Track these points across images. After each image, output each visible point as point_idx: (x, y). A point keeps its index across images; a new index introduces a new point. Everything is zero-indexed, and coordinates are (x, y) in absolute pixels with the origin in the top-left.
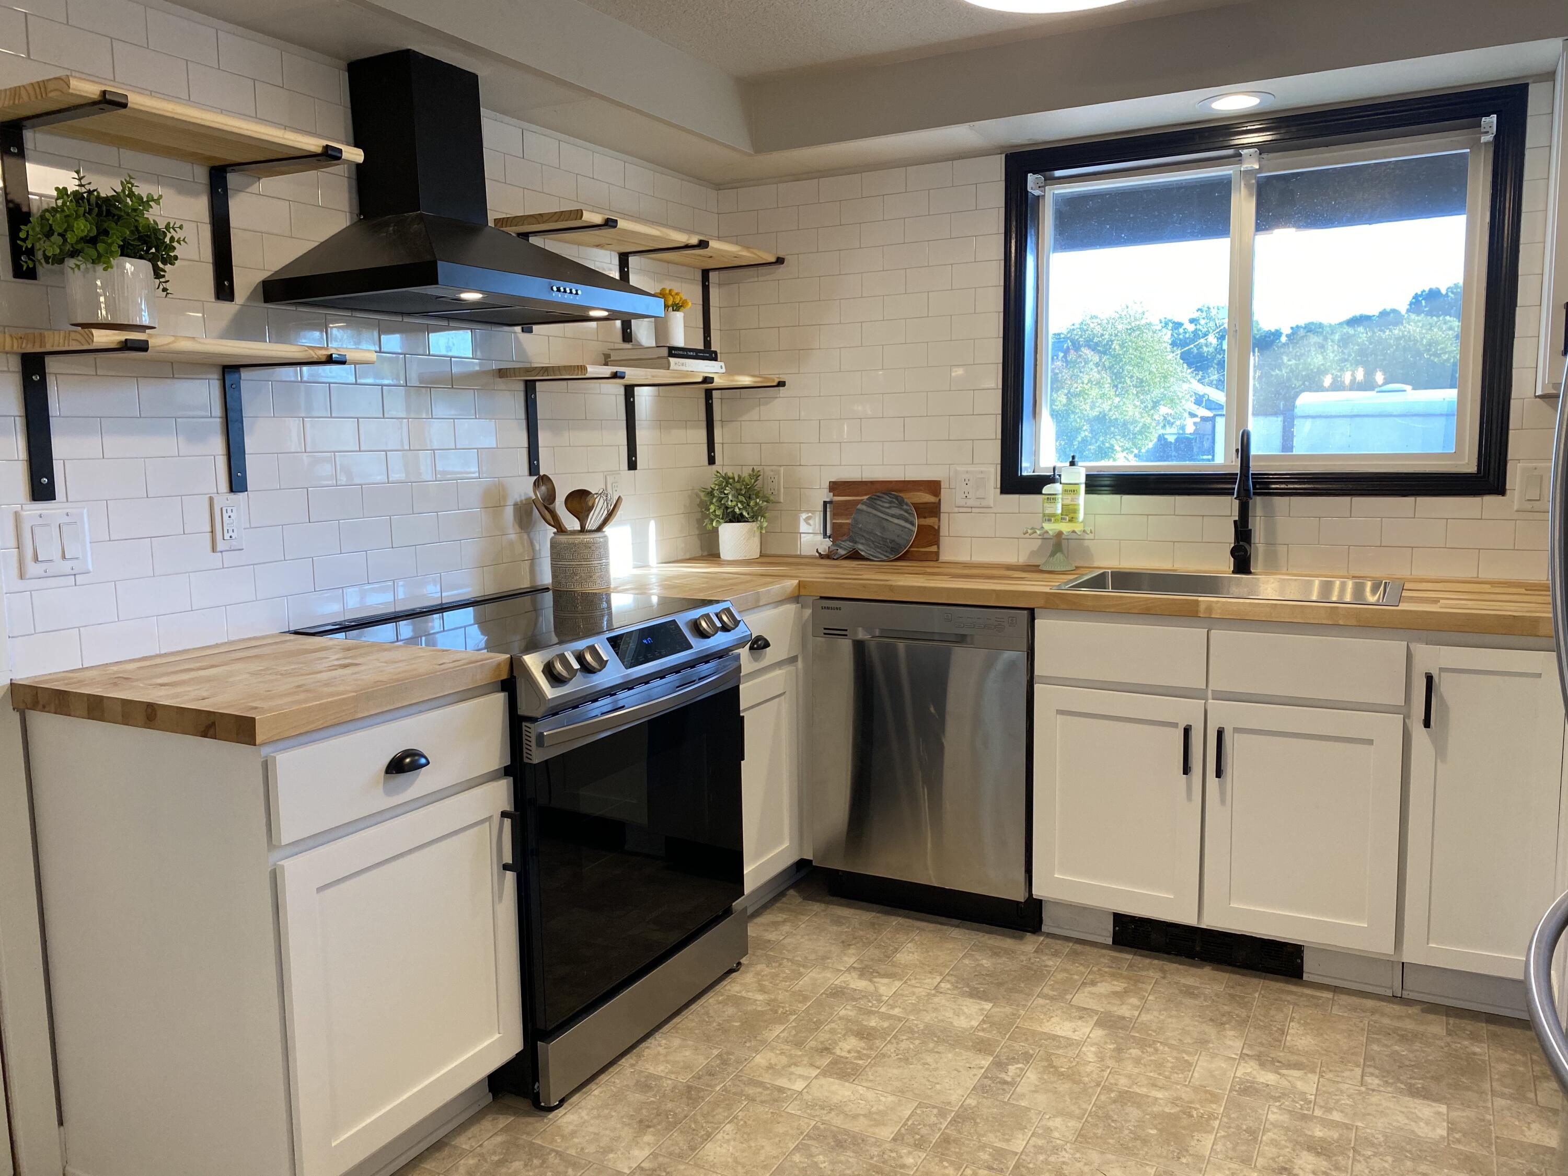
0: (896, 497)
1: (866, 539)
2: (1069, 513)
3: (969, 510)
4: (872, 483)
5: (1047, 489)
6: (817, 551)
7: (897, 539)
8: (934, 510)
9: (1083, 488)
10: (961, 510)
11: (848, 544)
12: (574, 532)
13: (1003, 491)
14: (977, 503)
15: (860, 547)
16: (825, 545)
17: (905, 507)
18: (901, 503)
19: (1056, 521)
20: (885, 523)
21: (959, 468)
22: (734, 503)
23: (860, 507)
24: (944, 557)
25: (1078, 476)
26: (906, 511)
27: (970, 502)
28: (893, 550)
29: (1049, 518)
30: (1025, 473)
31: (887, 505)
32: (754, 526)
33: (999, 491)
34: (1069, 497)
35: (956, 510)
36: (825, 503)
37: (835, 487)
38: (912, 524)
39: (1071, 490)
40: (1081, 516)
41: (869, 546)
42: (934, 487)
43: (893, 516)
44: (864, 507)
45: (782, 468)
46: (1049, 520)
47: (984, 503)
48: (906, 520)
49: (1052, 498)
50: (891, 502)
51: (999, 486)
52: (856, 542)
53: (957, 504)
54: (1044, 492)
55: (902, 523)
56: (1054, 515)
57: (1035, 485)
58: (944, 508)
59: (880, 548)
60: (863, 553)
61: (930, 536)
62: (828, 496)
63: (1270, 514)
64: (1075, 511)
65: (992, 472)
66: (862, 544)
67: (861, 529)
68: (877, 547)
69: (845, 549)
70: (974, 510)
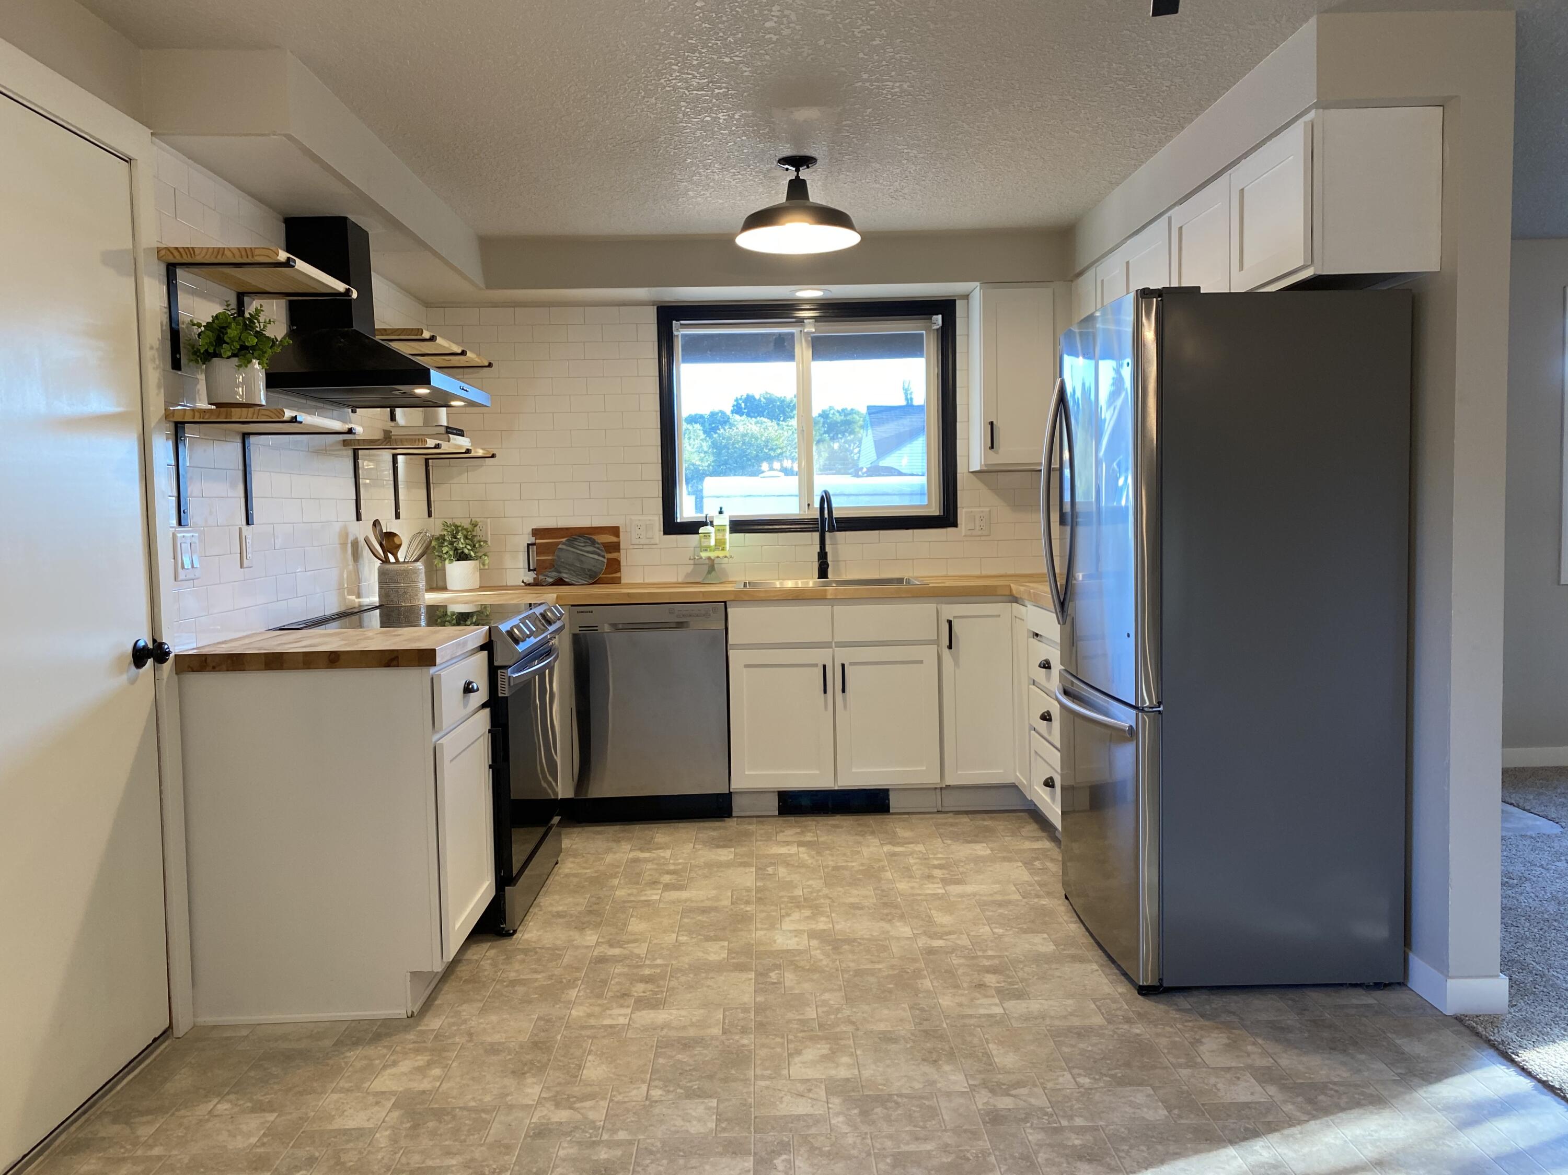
0: (590, 539)
1: (569, 570)
2: (720, 544)
3: (641, 546)
4: (567, 529)
5: (702, 530)
6: (523, 582)
7: (593, 569)
8: (615, 547)
9: (728, 528)
10: (636, 547)
11: (554, 574)
12: (393, 563)
13: (665, 533)
14: (647, 541)
15: (564, 575)
16: (530, 577)
17: (597, 545)
18: (593, 543)
19: (710, 551)
20: (583, 558)
21: (633, 518)
22: (464, 546)
23: (560, 546)
24: (623, 581)
25: (724, 521)
26: (598, 548)
27: (642, 542)
28: (591, 577)
29: (706, 549)
30: (679, 521)
31: (583, 544)
32: (477, 562)
33: (662, 533)
34: (721, 534)
35: (632, 547)
36: (529, 545)
37: (536, 532)
38: (604, 557)
39: (720, 529)
40: (728, 546)
41: (571, 574)
42: (615, 531)
43: (588, 552)
44: (564, 547)
45: (489, 520)
46: (706, 550)
47: (653, 542)
48: (599, 555)
49: (707, 535)
50: (585, 542)
51: (662, 529)
52: (560, 573)
53: (633, 543)
54: (700, 531)
55: (596, 557)
56: (709, 547)
57: (692, 528)
58: (622, 546)
59: (580, 575)
60: (566, 580)
61: (614, 565)
62: (532, 540)
63: (835, 543)
64: (725, 543)
65: (657, 520)
66: (566, 573)
67: (563, 562)
68: (578, 575)
69: (551, 578)
70: (645, 547)
